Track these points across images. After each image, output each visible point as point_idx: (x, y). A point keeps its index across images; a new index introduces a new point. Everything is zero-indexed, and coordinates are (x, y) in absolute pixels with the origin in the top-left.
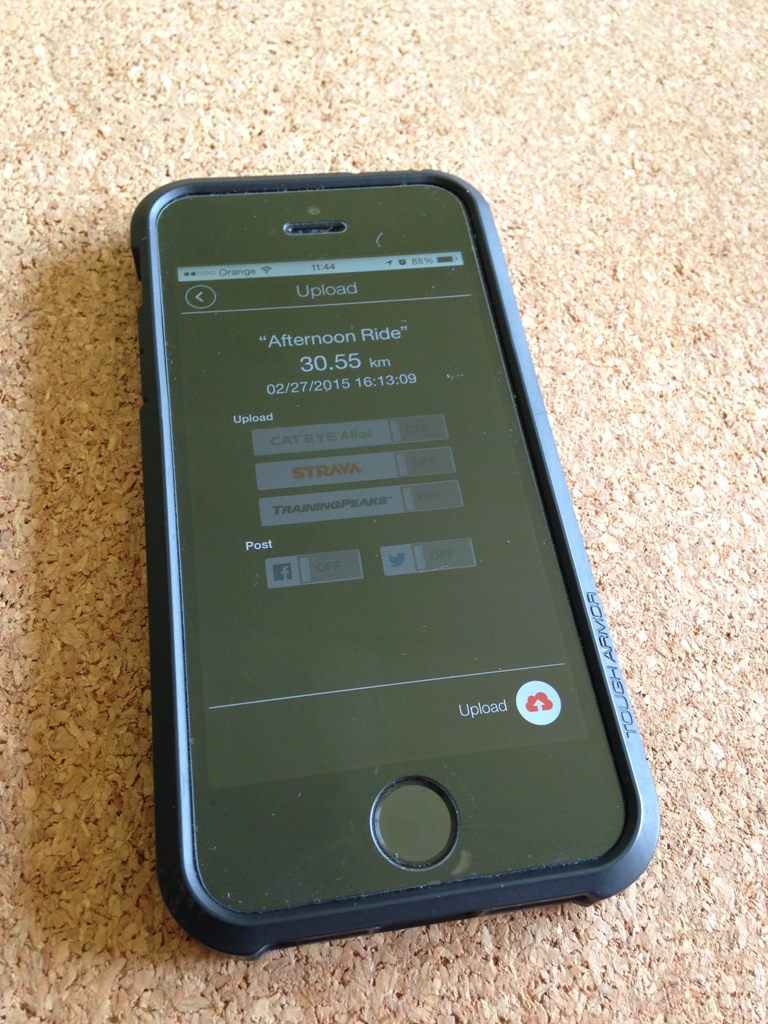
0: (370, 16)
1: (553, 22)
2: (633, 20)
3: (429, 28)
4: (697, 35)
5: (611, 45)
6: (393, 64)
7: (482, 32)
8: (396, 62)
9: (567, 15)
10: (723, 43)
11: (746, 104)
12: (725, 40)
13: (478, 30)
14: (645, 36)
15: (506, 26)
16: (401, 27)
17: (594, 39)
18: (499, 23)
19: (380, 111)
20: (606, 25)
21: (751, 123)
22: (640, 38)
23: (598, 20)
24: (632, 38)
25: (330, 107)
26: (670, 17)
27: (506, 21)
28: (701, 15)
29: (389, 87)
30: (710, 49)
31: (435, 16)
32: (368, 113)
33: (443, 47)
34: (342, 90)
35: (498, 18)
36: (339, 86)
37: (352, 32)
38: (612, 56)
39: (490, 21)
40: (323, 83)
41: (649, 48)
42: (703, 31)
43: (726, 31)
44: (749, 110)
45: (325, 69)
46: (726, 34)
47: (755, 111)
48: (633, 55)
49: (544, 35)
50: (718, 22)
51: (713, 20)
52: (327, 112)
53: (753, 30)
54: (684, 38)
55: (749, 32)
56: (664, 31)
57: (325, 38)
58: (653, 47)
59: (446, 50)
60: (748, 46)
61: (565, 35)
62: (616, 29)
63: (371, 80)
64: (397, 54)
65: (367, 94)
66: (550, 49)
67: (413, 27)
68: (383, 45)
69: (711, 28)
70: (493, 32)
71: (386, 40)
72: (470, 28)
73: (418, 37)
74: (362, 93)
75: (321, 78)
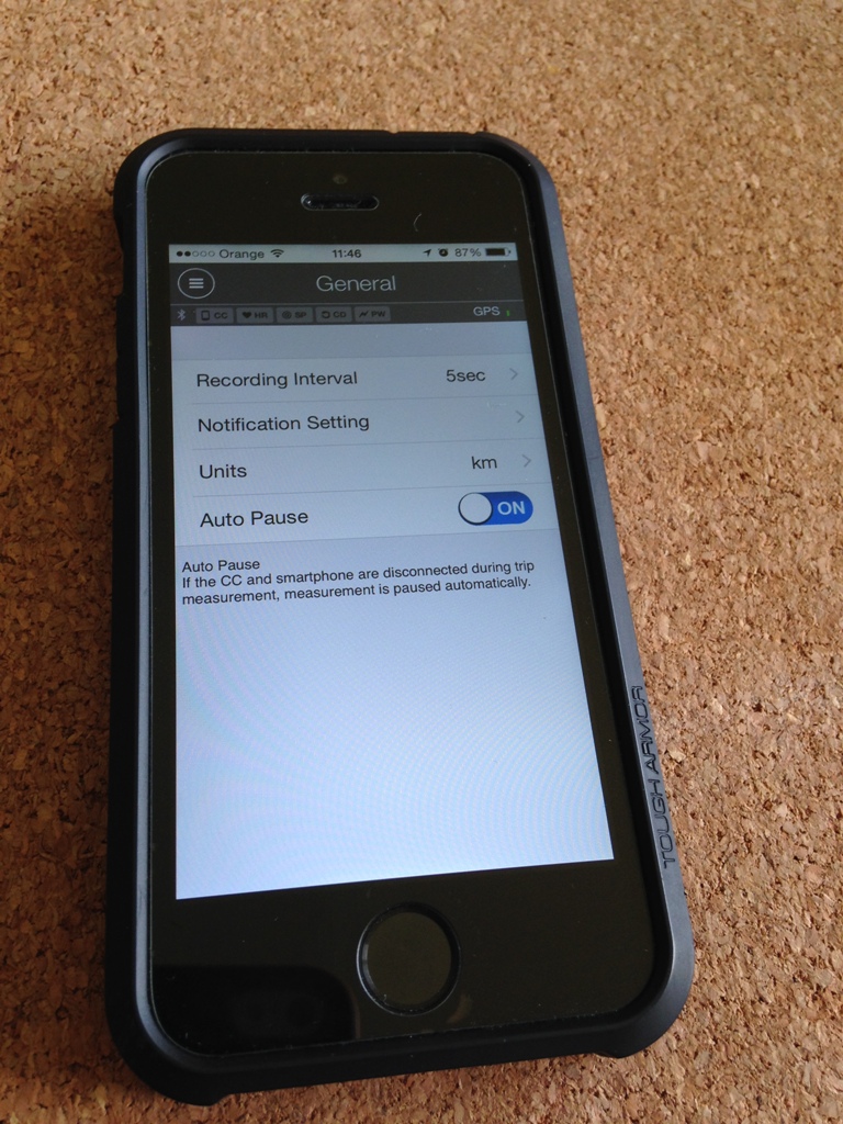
0: (103, 13)
1: (356, 30)
2: (466, 29)
3: (181, 34)
4: (550, 54)
5: (429, 69)
6: (120, 88)
7: (253, 42)
8: (124, 86)
9: (376, 18)
10: (584, 69)
11: (595, 164)
12: (587, 64)
13: (249, 38)
14: (478, 54)
15: (288, 34)
16: (142, 31)
17: (406, 58)
18: (279, 29)
19: (87, 160)
20: (429, 37)
21: (596, 194)
22: (470, 58)
23: (418, 28)
24: (458, 57)
25: (18, 152)
26: (519, 25)
27: (290, 25)
28: (562, 23)
29: (108, 124)
30: (563, 78)
31: (192, 16)
32: (70, 163)
33: (195, 63)
34: (40, 127)
35: (279, 21)
36: (37, 121)
37: (73, 37)
38: (425, 85)
39: (269, 25)
40: (18, 114)
41: (479, 76)
42: (559, 49)
43: (592, 49)
44: (597, 174)
45: (22, 93)
46: (591, 53)
47: (605, 175)
48: (456, 83)
49: (339, 50)
50: (583, 35)
51: (577, 31)
52: (12, 159)
53: (628, 49)
54: (531, 59)
55: (624, 51)
56: (505, 47)
57: (33, 46)
58: (485, 73)
59: (197, 69)
60: (616, 73)
61: (368, 51)
62: (441, 42)
63: (83, 113)
64: (128, 72)
65: (75, 131)
66: (344, 71)
67: (159, 31)
68: (112, 59)
69: (571, 44)
70: (269, 41)
71: (118, 51)
72: (238, 36)
73: (163, 47)
74: (69, 131)
75: (16, 107)
